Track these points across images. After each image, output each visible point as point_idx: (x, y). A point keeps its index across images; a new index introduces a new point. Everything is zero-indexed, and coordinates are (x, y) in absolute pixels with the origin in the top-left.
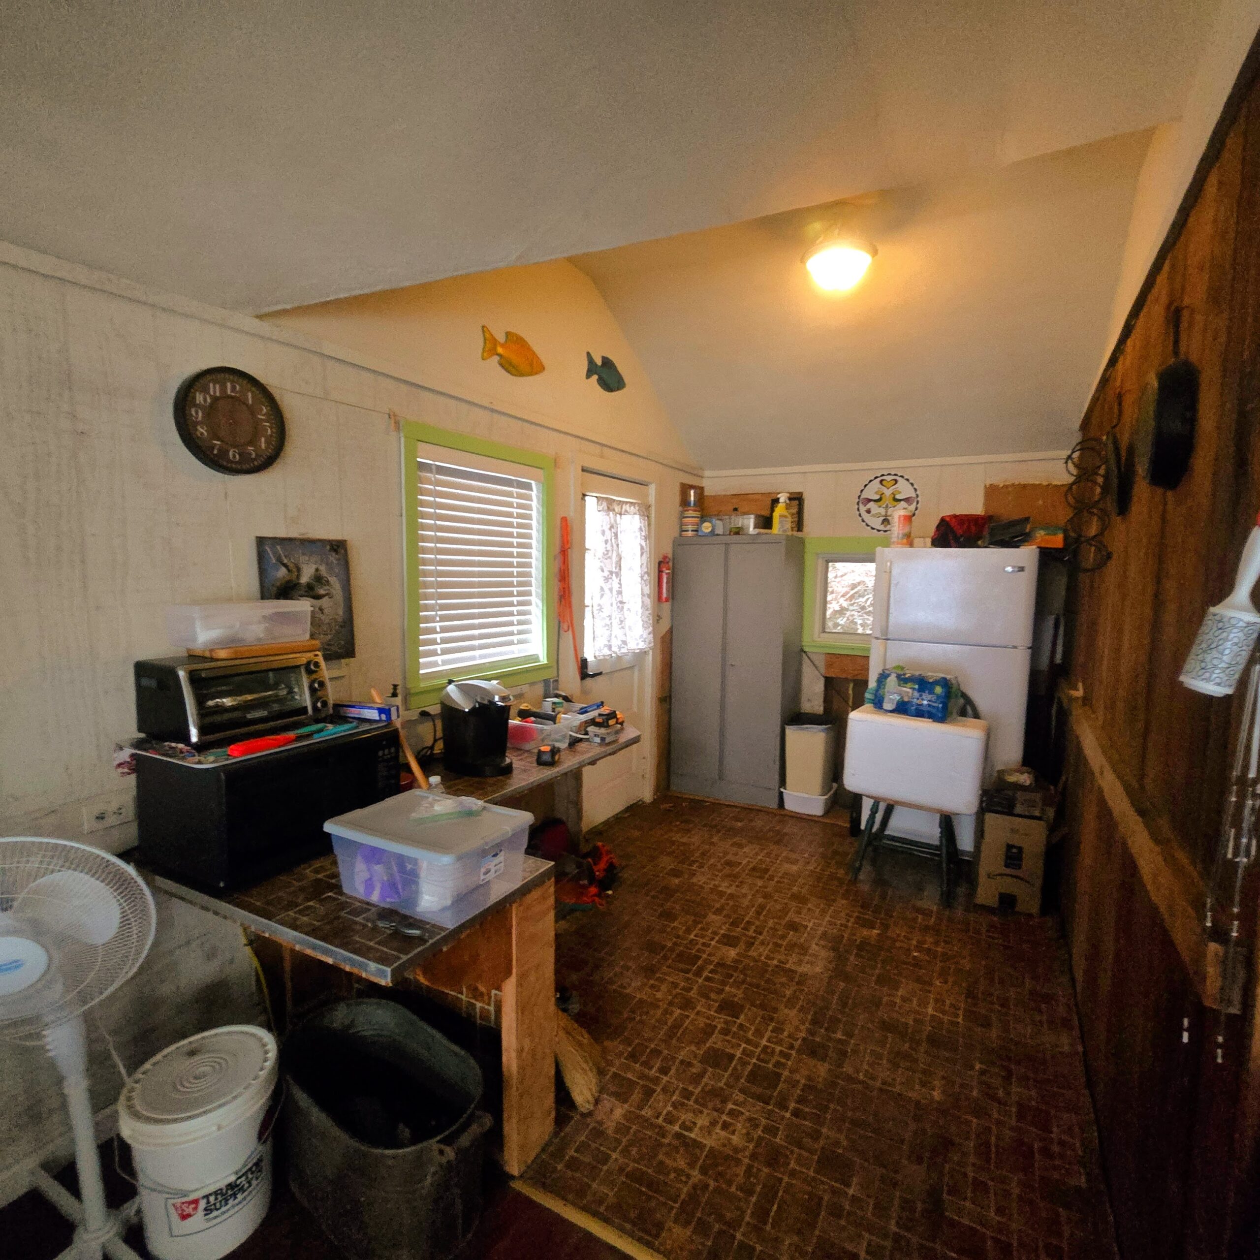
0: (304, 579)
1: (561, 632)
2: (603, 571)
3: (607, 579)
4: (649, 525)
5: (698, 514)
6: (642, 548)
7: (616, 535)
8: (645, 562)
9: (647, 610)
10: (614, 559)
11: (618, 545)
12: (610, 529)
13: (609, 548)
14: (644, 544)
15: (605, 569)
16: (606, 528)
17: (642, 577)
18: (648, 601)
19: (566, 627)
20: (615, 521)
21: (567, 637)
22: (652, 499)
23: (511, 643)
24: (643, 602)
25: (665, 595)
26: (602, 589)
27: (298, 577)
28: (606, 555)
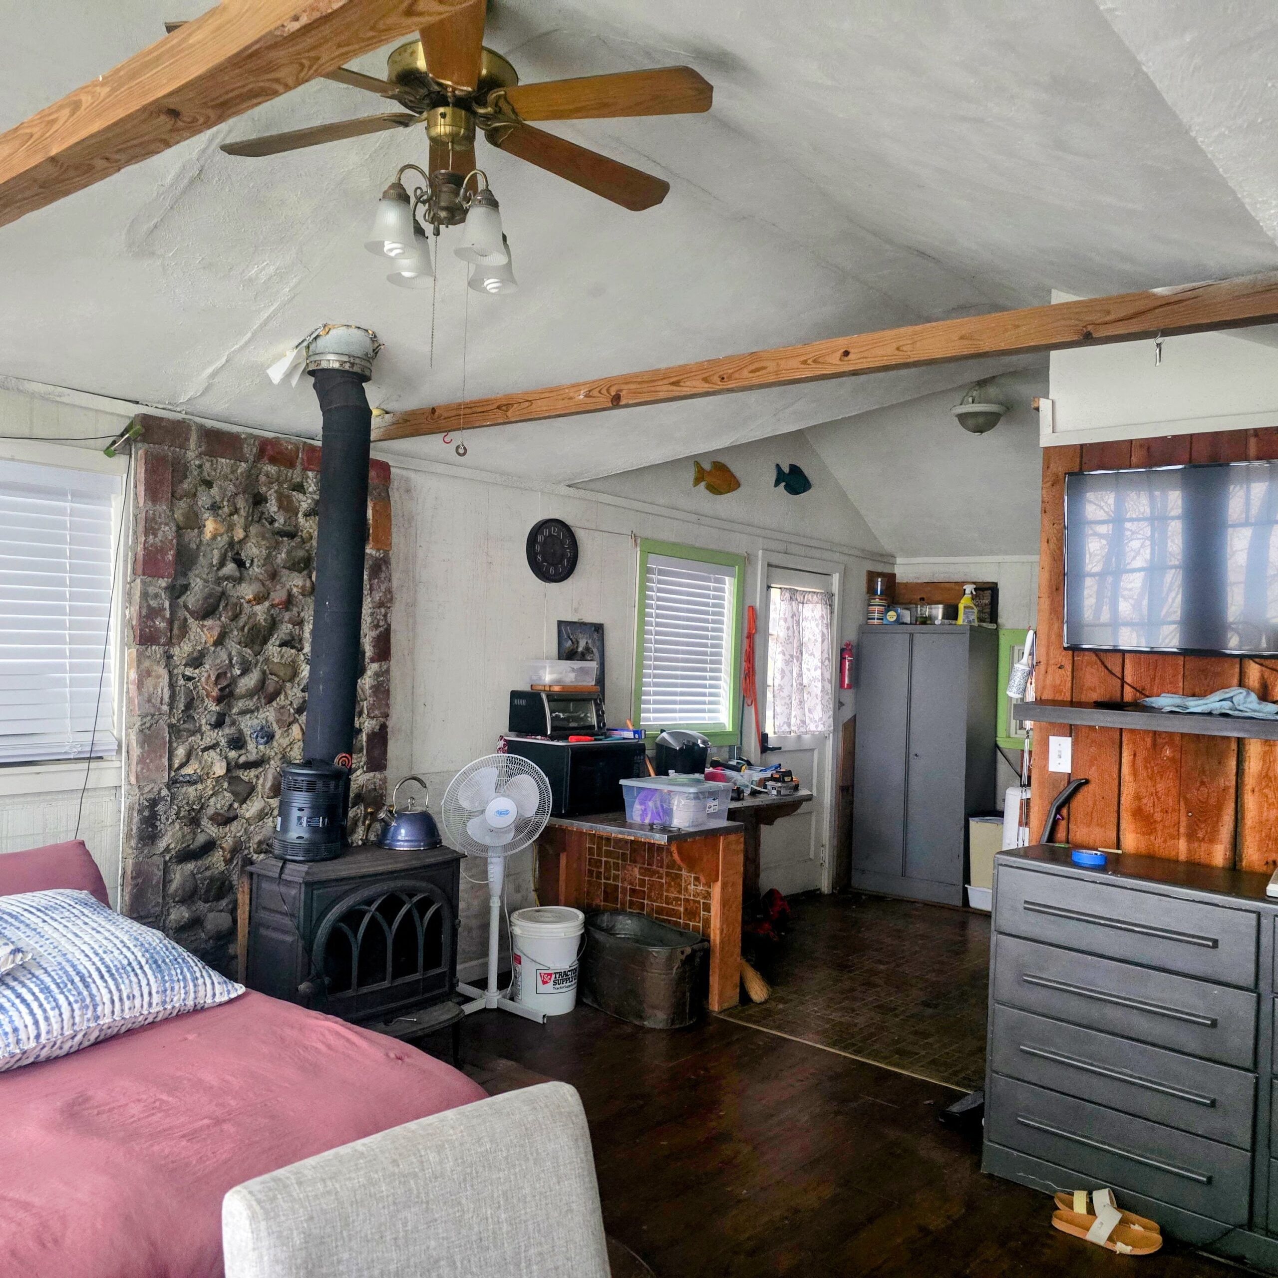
0: (580, 649)
1: (746, 705)
2: (784, 654)
3: (787, 662)
4: (832, 613)
5: (883, 602)
6: (823, 635)
7: (798, 623)
8: (826, 648)
9: (827, 694)
10: (795, 644)
11: (799, 632)
12: (792, 617)
13: (791, 634)
14: (825, 631)
15: (787, 653)
16: (788, 615)
17: (822, 663)
18: (828, 686)
19: (749, 702)
20: (798, 610)
21: (751, 712)
22: (835, 589)
23: (703, 711)
24: (823, 687)
25: (847, 682)
26: (783, 671)
27: (577, 647)
28: (788, 640)
